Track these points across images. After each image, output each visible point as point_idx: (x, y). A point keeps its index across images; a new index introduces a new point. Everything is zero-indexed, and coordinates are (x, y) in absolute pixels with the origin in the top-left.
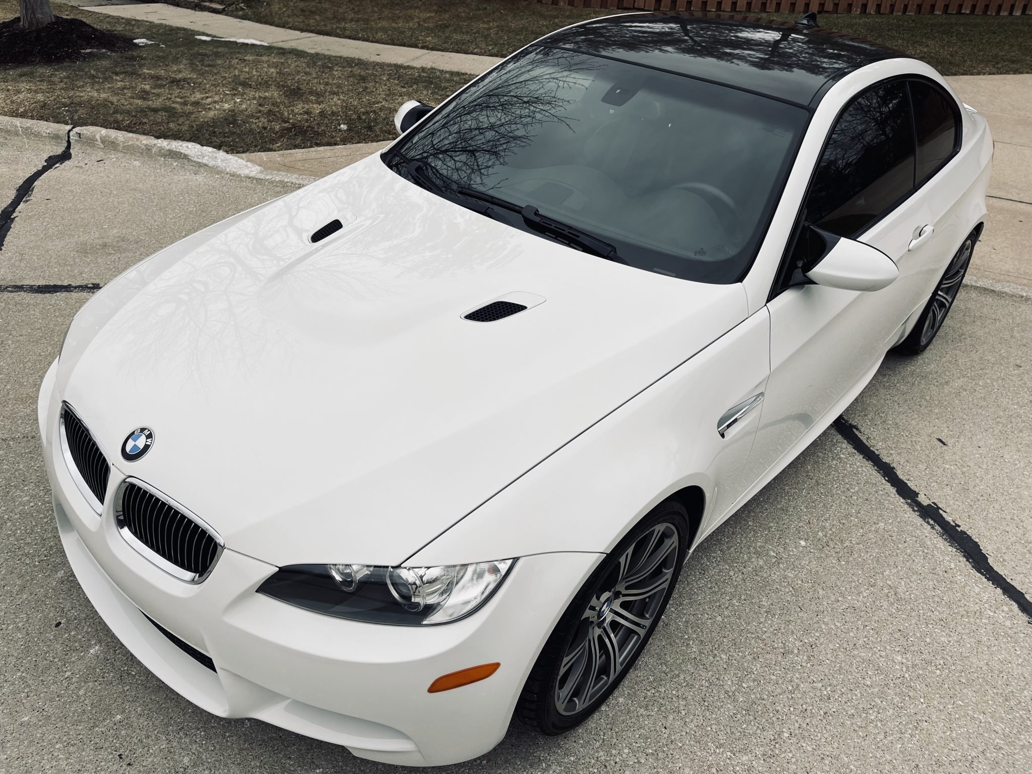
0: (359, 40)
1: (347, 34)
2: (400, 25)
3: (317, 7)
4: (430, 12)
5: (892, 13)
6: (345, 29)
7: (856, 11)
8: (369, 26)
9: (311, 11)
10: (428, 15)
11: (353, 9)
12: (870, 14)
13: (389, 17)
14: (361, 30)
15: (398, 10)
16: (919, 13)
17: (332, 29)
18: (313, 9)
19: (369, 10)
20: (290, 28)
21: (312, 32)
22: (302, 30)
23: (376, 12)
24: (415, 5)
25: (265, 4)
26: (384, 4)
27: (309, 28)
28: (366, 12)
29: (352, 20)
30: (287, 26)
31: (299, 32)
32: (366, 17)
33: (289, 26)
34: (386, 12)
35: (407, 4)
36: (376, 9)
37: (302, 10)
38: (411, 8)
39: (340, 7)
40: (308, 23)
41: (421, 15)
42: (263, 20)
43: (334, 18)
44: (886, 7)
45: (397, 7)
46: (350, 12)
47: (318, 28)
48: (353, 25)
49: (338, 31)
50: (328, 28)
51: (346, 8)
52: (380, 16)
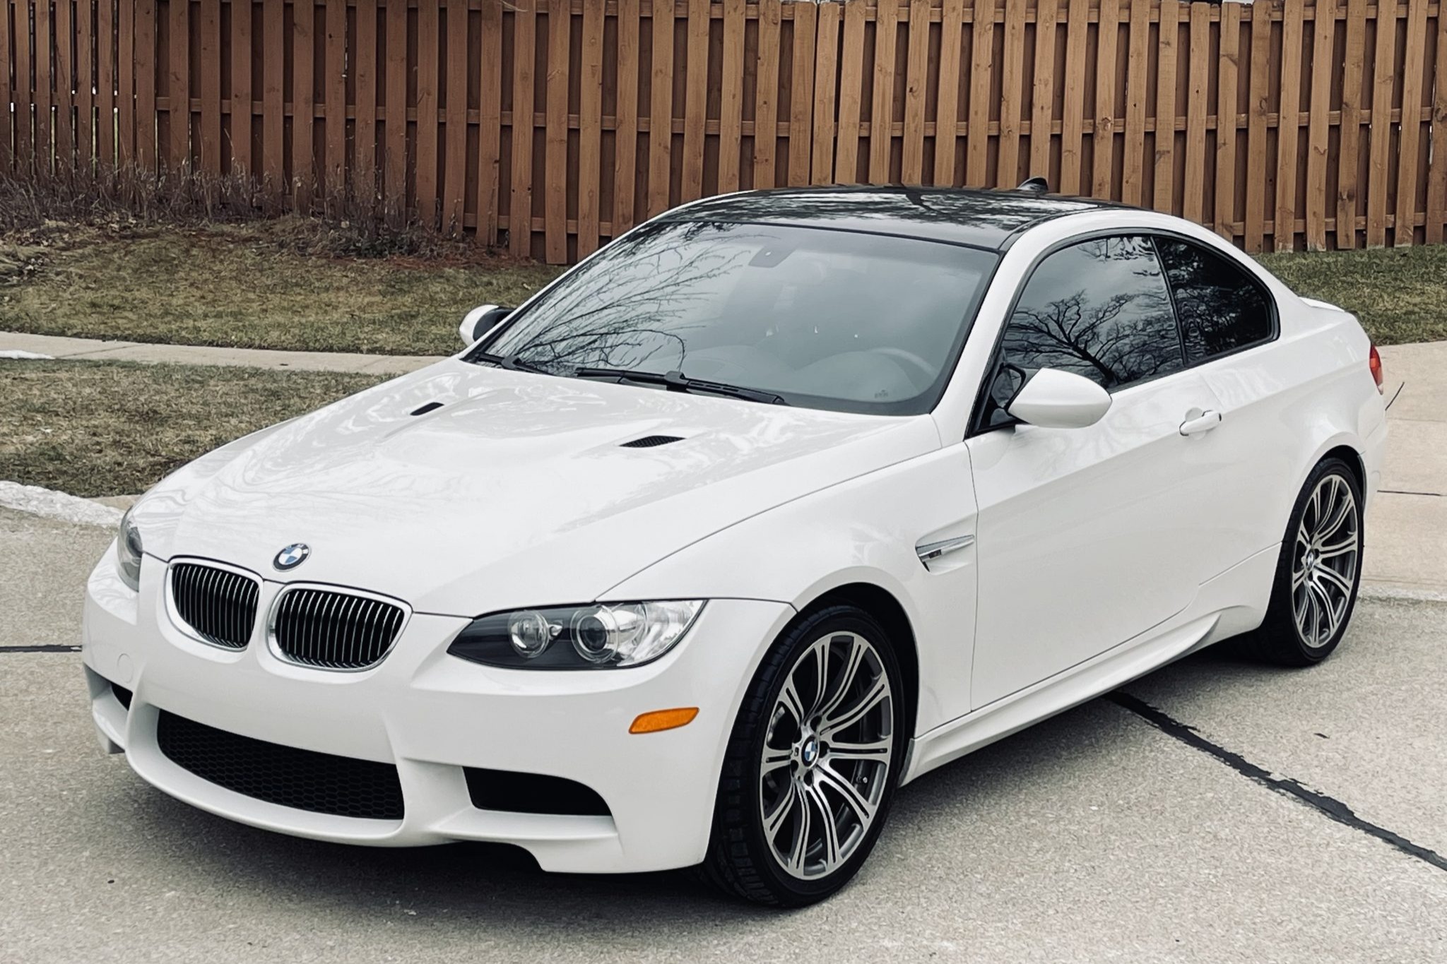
0: (232, 346)
1: (205, 338)
2: (311, 319)
3: (123, 297)
4: (370, 294)
5: (1364, 246)
6: (198, 330)
7: (1284, 247)
8: (247, 323)
9: (112, 306)
10: (366, 300)
11: (203, 297)
12: (1316, 251)
13: (284, 308)
14: (234, 330)
15: (300, 294)
16: (1423, 242)
17: (171, 331)
18: (116, 302)
19: (237, 299)
20: (77, 335)
21: (126, 339)
22: (104, 338)
23: (253, 301)
24: (335, 285)
25: (7, 298)
26: (268, 286)
27: (119, 333)
28: (232, 302)
29: (206, 316)
30: (69, 333)
31: (100, 342)
32: (235, 309)
33: (75, 331)
34: (275, 299)
35: (317, 284)
36: (252, 296)
37: (93, 305)
38: (327, 290)
39: (172, 295)
40: (114, 324)
41: (352, 301)
42: (14, 326)
43: (167, 313)
44: (1347, 236)
45: (298, 290)
46: (197, 304)
47: (140, 331)
48: (216, 323)
49: (183, 333)
50: (162, 328)
51: (186, 298)
52: (264, 307)
